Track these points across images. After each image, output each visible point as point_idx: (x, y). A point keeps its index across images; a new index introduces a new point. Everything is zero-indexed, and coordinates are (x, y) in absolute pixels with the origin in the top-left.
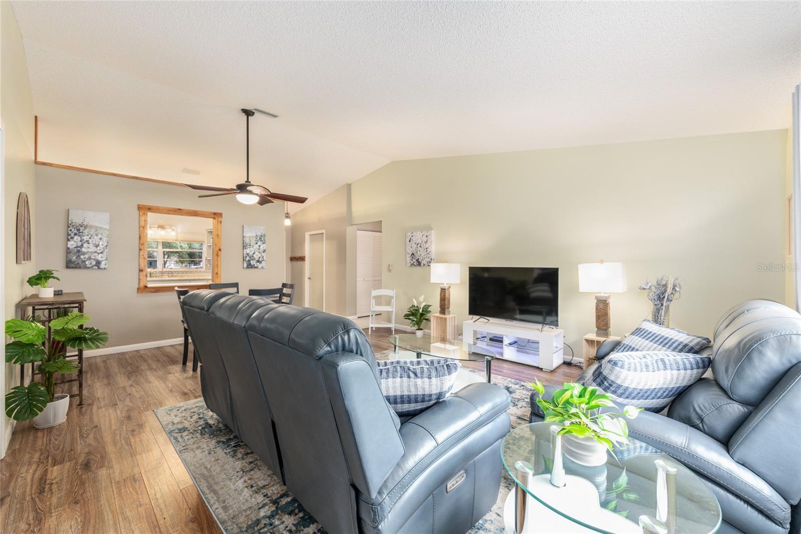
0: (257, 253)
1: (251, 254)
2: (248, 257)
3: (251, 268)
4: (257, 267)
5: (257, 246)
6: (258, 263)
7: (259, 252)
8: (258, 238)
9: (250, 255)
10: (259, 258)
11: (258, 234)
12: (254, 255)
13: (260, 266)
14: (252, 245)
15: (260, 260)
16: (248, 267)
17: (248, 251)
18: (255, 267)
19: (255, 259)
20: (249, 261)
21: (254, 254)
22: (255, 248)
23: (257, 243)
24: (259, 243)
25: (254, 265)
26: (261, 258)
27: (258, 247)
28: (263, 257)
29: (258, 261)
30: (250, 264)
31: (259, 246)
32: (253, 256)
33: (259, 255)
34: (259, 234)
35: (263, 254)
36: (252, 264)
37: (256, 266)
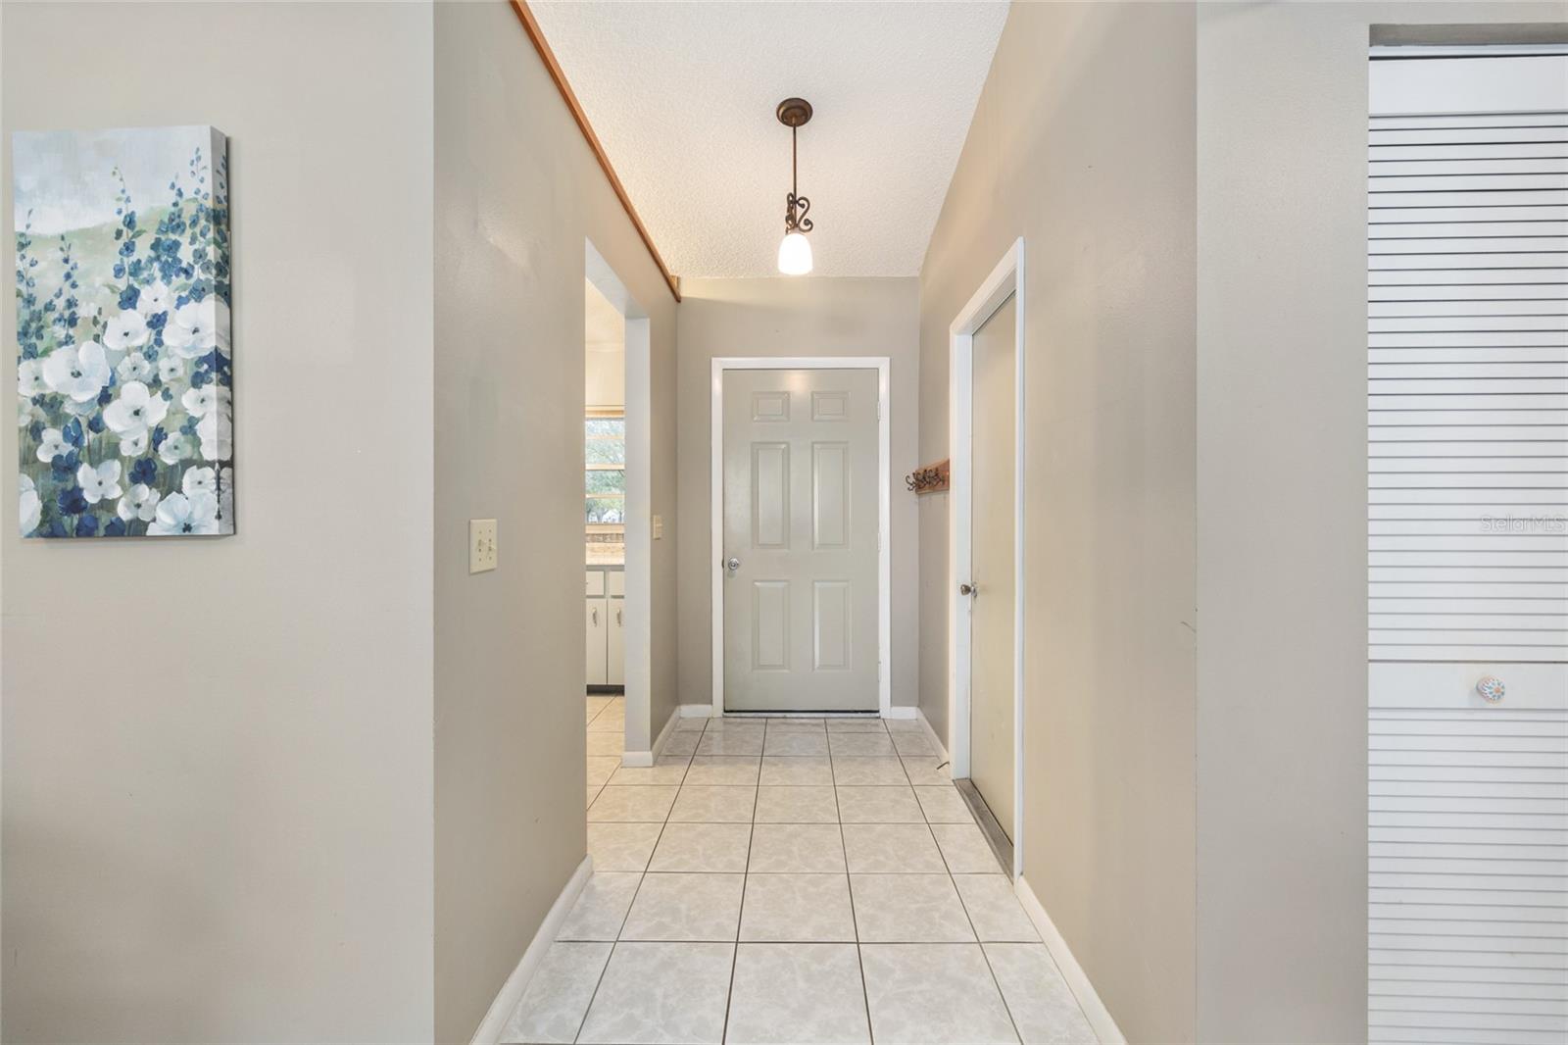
0: (133, 392)
1: (80, 397)
2: (52, 435)
3: (85, 532)
4: (136, 530)
5: (135, 319)
6: (144, 492)
7: (155, 383)
8: (143, 251)
9: (69, 408)
10: (158, 435)
11: (140, 208)
12: (114, 418)
13: (164, 516)
14: (85, 311)
15: (167, 457)
16: (49, 529)
17: (54, 371)
18: (119, 530)
19: (114, 452)
20: (65, 467)
21: (105, 398)
22: (112, 340)
23: (129, 299)
24: (157, 295)
25: (108, 505)
26: (174, 437)
27: (145, 337)
28: (190, 428)
29: (144, 471)
30: (74, 501)
31: (157, 322)
32: (96, 425)
33: (157, 411)
34: (151, 204)
35: (189, 400)
36: (91, 498)
37: (124, 513)
